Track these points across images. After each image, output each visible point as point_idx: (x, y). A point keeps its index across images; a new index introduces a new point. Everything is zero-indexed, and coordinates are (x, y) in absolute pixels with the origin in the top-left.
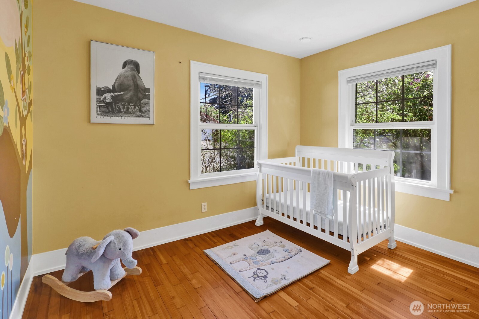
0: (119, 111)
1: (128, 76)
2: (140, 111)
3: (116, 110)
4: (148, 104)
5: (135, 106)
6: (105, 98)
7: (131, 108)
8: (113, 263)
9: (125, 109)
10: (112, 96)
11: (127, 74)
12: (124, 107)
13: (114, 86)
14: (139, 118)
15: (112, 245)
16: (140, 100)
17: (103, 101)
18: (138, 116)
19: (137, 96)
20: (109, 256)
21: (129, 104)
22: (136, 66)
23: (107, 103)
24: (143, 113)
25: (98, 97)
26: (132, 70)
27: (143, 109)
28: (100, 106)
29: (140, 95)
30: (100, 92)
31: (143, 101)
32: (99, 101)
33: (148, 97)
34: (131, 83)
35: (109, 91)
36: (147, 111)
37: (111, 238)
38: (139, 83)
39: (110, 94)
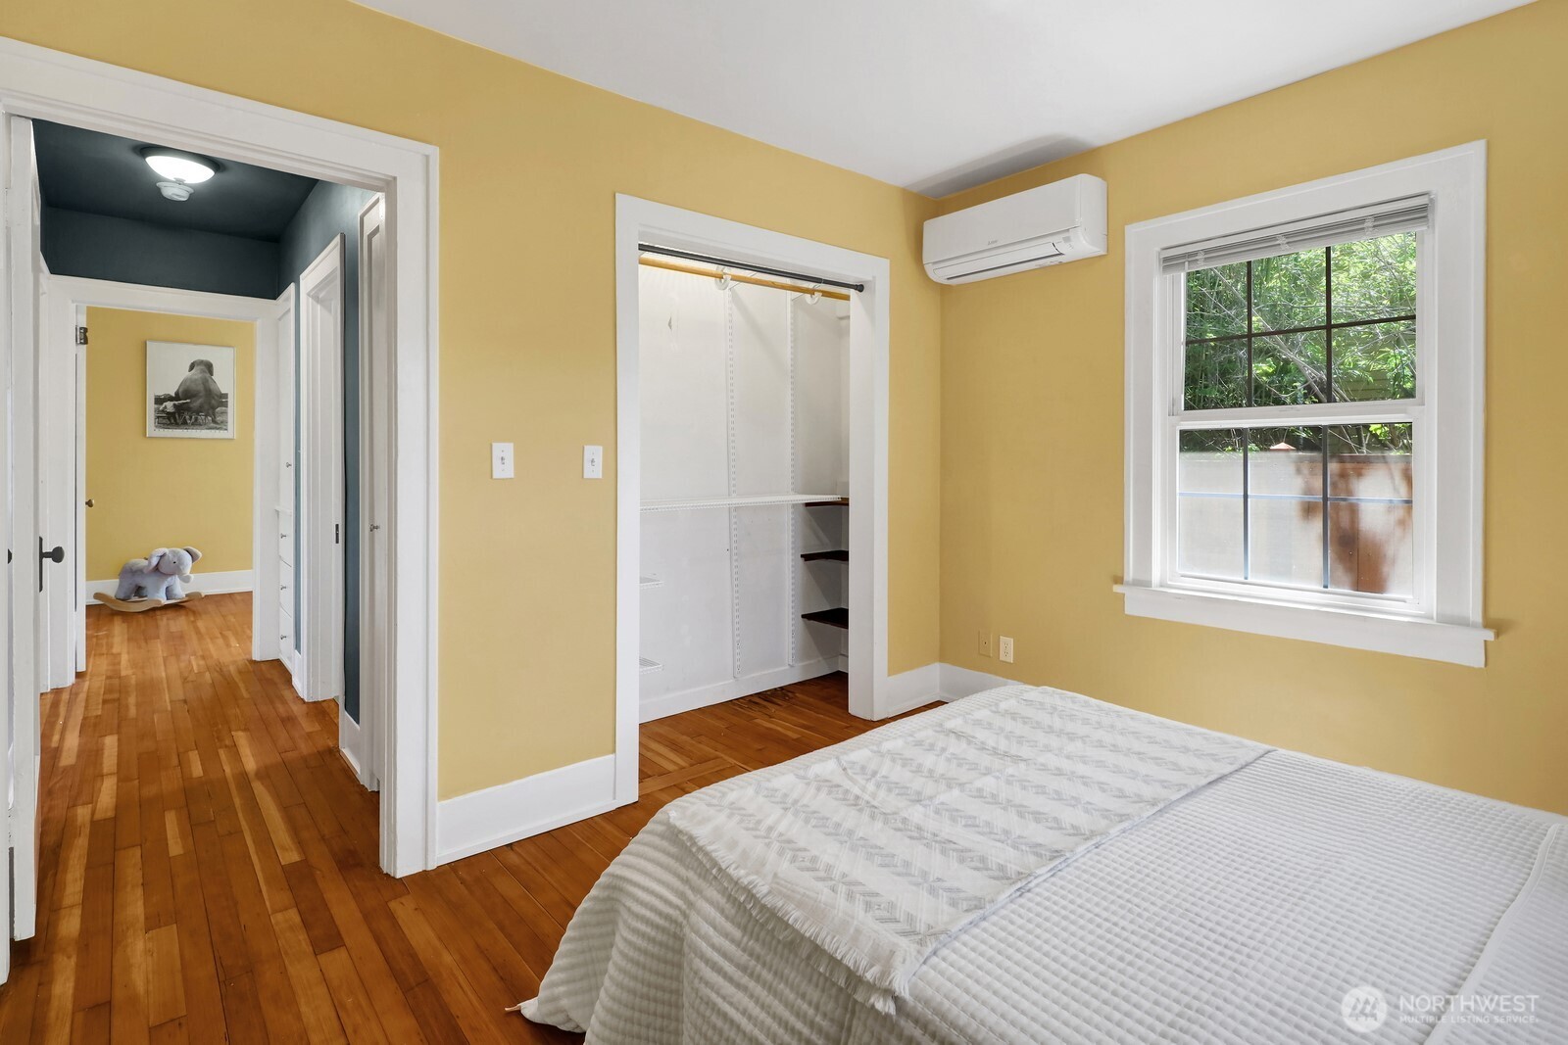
0: (185, 423)
1: (196, 380)
2: (214, 421)
3: (180, 421)
4: (225, 413)
5: (206, 416)
6: (166, 407)
7: (201, 418)
8: (169, 579)
9: (193, 420)
10: (174, 405)
11: (196, 377)
12: (191, 417)
13: (177, 394)
14: (213, 431)
15: (166, 558)
16: (214, 408)
17: (163, 411)
18: (211, 428)
19: (210, 403)
20: (163, 569)
21: (198, 414)
22: (209, 367)
23: (168, 413)
24: (219, 424)
25: (156, 406)
26: (203, 371)
27: (218, 419)
28: (158, 417)
29: (213, 402)
30: (159, 401)
31: (218, 409)
32: (157, 411)
33: (225, 404)
34: (201, 388)
35: (170, 399)
36: (224, 422)
37: (167, 550)
38: (212, 387)
39: (172, 403)
